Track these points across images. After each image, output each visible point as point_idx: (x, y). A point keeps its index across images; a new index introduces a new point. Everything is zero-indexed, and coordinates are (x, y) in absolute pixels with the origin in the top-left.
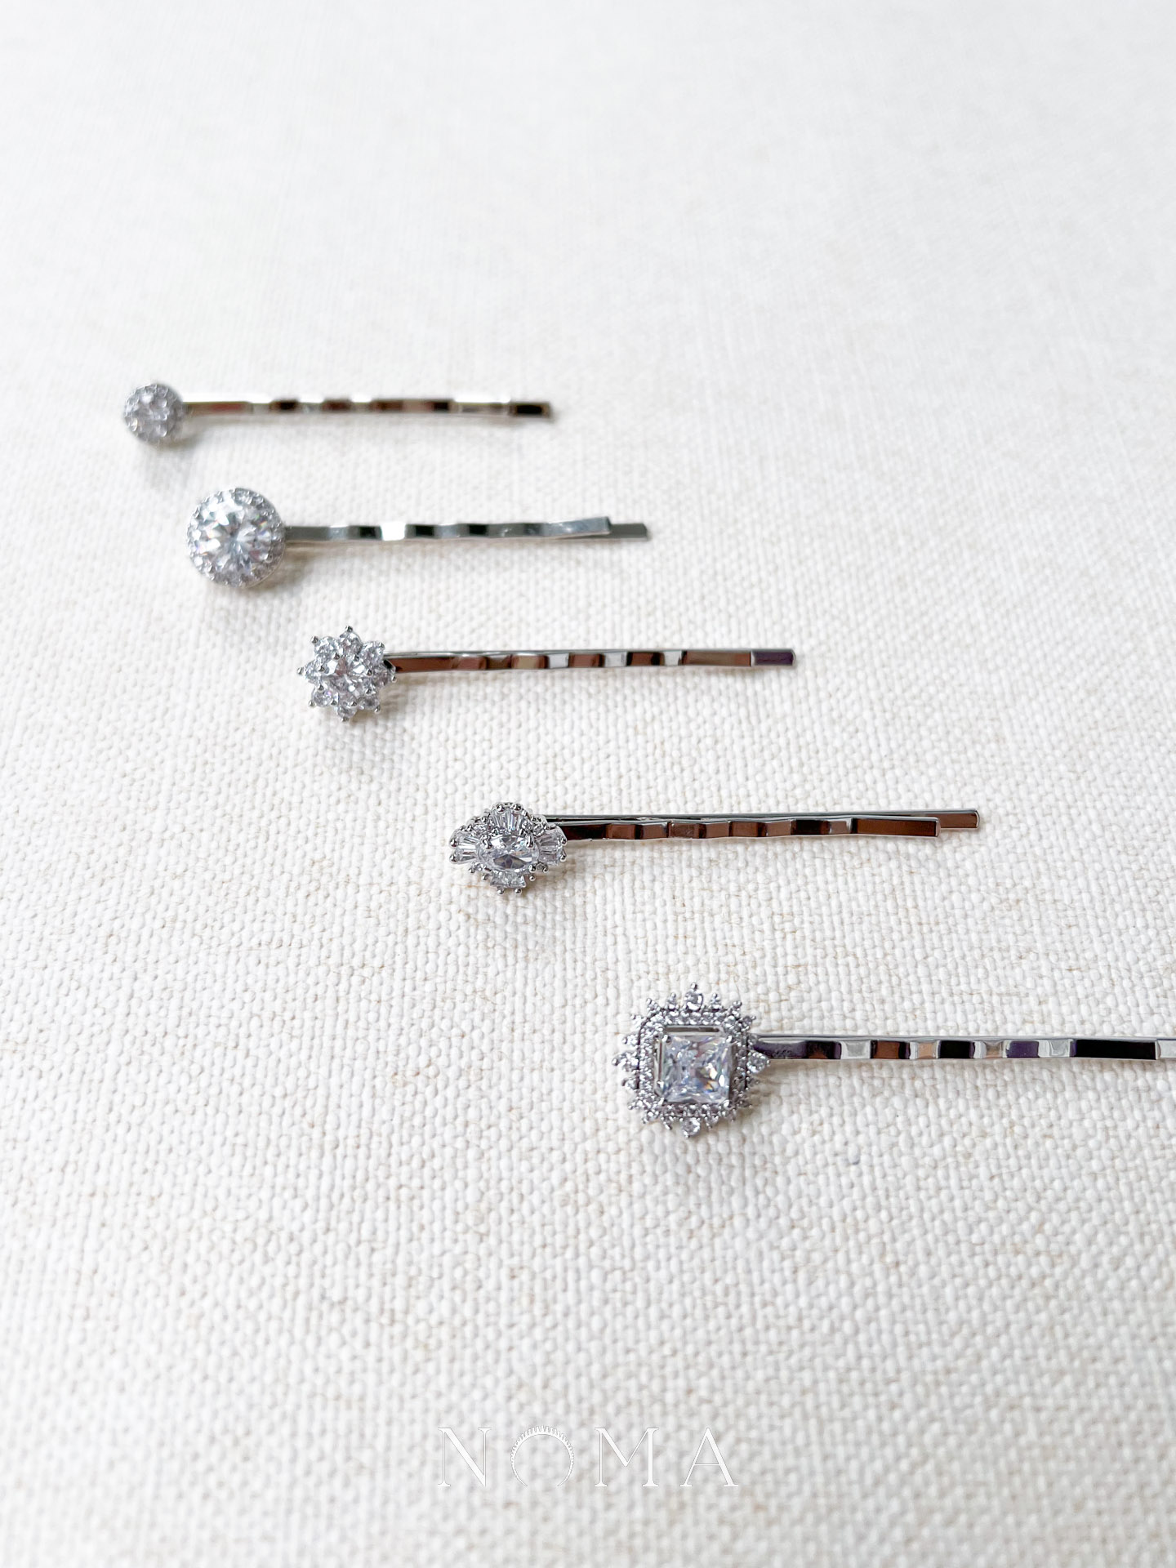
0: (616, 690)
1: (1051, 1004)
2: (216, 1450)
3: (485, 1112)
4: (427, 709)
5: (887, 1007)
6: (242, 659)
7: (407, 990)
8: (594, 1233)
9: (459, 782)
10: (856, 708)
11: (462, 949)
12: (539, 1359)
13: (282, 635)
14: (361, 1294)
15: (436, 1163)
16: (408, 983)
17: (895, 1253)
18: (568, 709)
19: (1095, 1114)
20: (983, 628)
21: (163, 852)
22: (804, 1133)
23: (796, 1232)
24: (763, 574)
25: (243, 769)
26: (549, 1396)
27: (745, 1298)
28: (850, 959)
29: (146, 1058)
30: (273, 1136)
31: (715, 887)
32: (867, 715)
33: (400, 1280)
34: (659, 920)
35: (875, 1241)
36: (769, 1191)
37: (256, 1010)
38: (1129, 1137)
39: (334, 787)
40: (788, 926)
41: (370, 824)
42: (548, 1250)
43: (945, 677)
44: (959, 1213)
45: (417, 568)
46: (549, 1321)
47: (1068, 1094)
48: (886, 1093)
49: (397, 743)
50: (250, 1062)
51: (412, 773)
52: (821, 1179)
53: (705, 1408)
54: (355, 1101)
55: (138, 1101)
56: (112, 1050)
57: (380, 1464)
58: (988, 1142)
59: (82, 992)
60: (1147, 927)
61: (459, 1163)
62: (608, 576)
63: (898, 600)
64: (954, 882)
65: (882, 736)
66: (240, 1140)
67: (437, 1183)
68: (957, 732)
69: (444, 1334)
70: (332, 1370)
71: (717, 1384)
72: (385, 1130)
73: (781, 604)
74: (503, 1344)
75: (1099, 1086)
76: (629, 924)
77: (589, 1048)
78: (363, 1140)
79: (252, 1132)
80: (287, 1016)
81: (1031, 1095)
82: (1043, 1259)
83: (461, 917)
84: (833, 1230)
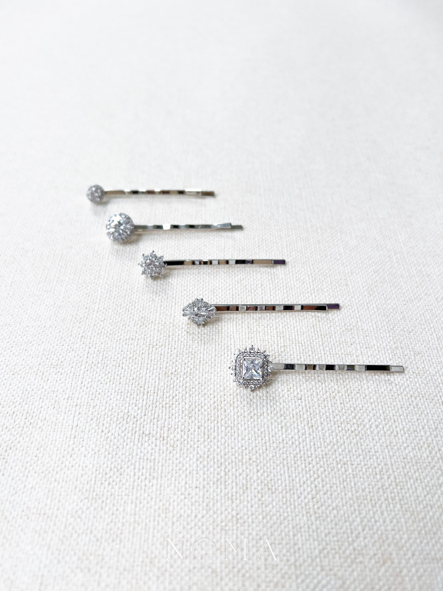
0: (232, 271)
1: (360, 357)
2: (112, 472)
3: (192, 384)
4: (176, 276)
5: (311, 357)
6: (122, 262)
7: (169, 351)
8: (223, 417)
9: (185, 296)
10: (304, 276)
11: (185, 341)
12: (206, 450)
13: (133, 256)
14: (154, 432)
15: (177, 398)
16: (170, 350)
17: (312, 423)
18: (218, 276)
19: (372, 387)
20: (343, 254)
21: (98, 315)
22: (285, 391)
23: (282, 418)
24: (277, 240)
25: (121, 293)
26: (209, 459)
27: (267, 435)
28: (300, 344)
29: (92, 369)
30: (130, 390)
31: (261, 325)
32: (307, 278)
33: (166, 429)
34: (244, 334)
35: (306, 420)
36: (275, 406)
37: (125, 356)
38: (382, 393)
39: (148, 297)
40: (282, 336)
41: (159, 307)
42: (209, 421)
43: (331, 268)
44: (331, 413)
45: (173, 238)
46: (209, 440)
47: (365, 381)
48: (310, 381)
49: (167, 286)
50: (123, 370)
51: (171, 294)
52: (290, 404)
53: (254, 463)
54: (154, 381)
55: (90, 380)
56: (83, 367)
57: (159, 477)
58: (340, 394)
59: (74, 352)
60: (390, 336)
61: (184, 398)
62: (230, 240)
63: (318, 247)
64: (332, 324)
65: (311, 284)
66: (120, 391)
67: (177, 403)
68: (334, 283)
69: (179, 443)
70: (146, 452)
71: (258, 457)
72: (162, 388)
73: (282, 248)
74: (196, 446)
75: (374, 379)
76: (235, 335)
77: (222, 368)
78: (156, 391)
79: (123, 389)
80: (134, 358)
81: (353, 382)
82: (355, 425)
83: (185, 332)
84: (293, 417)
